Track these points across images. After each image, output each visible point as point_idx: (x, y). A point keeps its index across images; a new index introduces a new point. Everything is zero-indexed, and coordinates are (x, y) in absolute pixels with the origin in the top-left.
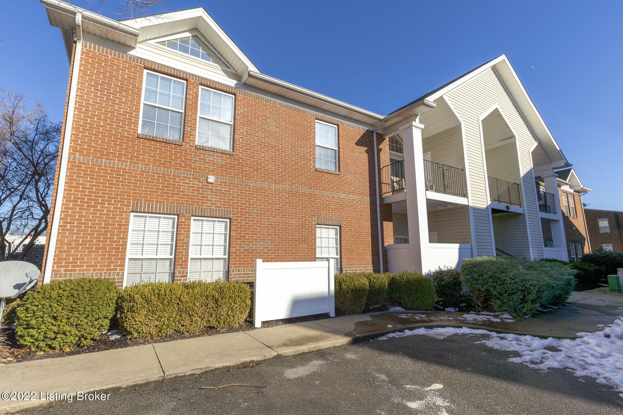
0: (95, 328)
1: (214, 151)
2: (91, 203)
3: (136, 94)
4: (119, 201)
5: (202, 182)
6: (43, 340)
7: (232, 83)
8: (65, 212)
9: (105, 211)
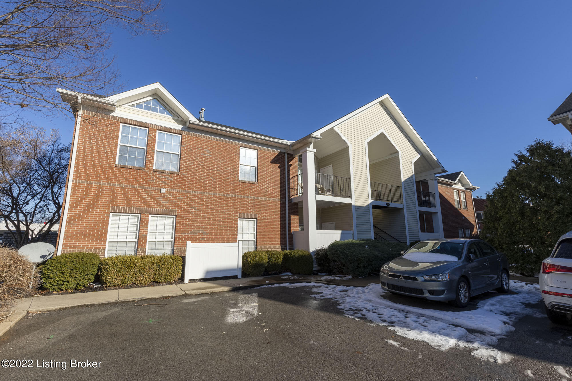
0: (86, 280)
1: (165, 172)
2: (86, 208)
3: (115, 139)
4: (103, 206)
5: (157, 193)
6: (57, 285)
7: (179, 127)
8: (70, 213)
9: (94, 212)
